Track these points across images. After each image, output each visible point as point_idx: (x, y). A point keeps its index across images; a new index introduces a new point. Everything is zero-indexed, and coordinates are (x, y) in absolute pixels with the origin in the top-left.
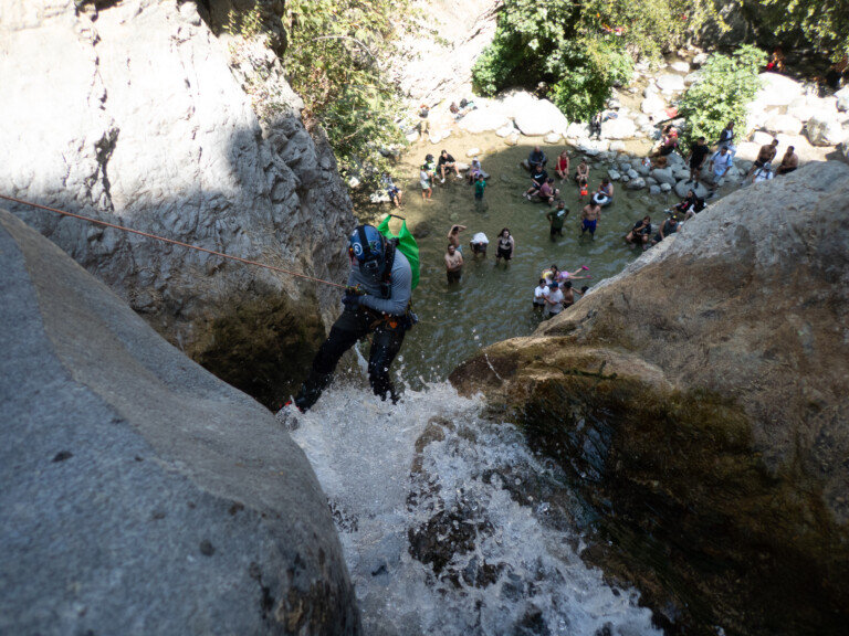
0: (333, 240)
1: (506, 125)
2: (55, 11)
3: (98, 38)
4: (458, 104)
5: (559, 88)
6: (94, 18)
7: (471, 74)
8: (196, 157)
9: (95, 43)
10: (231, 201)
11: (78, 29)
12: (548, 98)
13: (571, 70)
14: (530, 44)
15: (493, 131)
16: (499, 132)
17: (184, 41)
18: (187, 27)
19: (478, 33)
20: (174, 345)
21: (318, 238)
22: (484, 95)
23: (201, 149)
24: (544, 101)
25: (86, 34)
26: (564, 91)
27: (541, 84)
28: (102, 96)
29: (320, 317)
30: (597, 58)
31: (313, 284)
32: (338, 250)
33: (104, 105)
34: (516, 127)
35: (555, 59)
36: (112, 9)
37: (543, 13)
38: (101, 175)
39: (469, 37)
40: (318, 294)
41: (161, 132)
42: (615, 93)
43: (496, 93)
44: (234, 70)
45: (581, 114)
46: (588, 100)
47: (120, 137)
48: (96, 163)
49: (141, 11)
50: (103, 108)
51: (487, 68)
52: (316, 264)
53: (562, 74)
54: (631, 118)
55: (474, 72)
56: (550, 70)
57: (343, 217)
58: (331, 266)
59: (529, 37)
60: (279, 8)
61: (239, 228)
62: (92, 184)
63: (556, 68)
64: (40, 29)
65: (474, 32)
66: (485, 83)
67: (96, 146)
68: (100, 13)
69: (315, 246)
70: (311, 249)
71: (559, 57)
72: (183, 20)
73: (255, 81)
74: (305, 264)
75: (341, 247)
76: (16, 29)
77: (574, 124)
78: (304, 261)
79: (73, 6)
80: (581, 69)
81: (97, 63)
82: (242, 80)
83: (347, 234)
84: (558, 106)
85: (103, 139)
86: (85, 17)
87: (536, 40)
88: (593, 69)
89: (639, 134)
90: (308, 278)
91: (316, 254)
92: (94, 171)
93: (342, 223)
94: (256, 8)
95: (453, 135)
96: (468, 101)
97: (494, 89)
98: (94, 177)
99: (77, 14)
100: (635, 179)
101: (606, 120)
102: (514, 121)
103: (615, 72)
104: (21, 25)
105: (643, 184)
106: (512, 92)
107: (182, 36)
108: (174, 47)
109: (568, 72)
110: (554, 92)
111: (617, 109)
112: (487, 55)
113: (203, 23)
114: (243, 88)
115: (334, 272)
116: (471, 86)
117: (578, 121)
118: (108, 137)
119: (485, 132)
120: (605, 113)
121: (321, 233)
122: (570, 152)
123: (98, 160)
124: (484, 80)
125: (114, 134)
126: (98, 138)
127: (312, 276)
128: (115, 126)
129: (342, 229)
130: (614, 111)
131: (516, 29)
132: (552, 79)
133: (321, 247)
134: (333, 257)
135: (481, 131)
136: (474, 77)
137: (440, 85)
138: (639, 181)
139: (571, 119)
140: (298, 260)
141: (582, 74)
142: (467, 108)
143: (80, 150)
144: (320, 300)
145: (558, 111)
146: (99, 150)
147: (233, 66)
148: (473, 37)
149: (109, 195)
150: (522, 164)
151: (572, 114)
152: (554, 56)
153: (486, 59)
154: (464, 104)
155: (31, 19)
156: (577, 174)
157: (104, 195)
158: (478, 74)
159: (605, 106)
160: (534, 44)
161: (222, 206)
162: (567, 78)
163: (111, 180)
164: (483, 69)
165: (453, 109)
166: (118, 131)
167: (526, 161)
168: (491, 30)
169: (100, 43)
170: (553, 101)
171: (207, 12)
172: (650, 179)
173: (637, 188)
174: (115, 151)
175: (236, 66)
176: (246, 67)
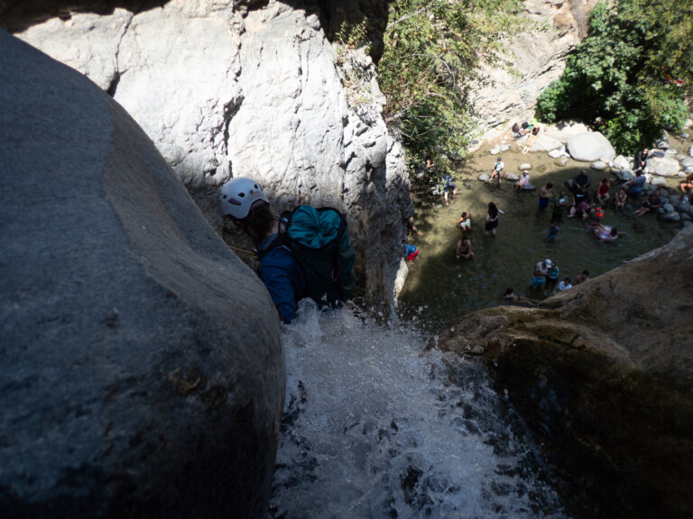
0: (388, 213)
1: (559, 149)
2: (218, 7)
3: (244, 30)
4: (520, 125)
5: (613, 125)
6: (245, 16)
7: (536, 102)
8: (294, 126)
9: (241, 33)
10: (313, 164)
11: (232, 22)
12: (601, 131)
13: (628, 110)
14: (594, 85)
15: (546, 152)
16: (551, 153)
17: (305, 40)
18: (308, 29)
19: (549, 69)
20: (247, 263)
21: (377, 208)
22: (545, 121)
23: (299, 122)
24: (598, 133)
25: (237, 26)
26: (618, 128)
27: (598, 119)
28: (237, 71)
29: (364, 269)
30: (653, 103)
31: (364, 242)
32: (391, 221)
33: (238, 78)
34: (567, 151)
35: (614, 99)
36: (259, 11)
37: (611, 60)
38: (224, 128)
39: (540, 72)
40: (367, 252)
41: (274, 103)
42: (666, 135)
43: (554, 121)
44: (338, 67)
45: (629, 149)
46: (638, 138)
47: (244, 102)
48: (222, 119)
49: (278, 14)
50: (236, 80)
51: (551, 99)
52: (371, 228)
53: (618, 113)
54: (676, 159)
55: (539, 101)
56: (608, 108)
57: (401, 196)
58: (383, 233)
59: (593, 80)
60: (382, 25)
61: (315, 186)
62: (217, 133)
63: (614, 108)
64: (207, 19)
65: (546, 68)
66: (547, 111)
67: (225, 107)
68: (250, 13)
69: (372, 214)
70: (369, 215)
71: (618, 98)
72: (308, 24)
73: (352, 78)
74: (361, 225)
75: (395, 220)
76: (191, 17)
77: (621, 157)
78: (361, 223)
79: (231, 5)
80: (637, 111)
81: (240, 47)
82: (342, 75)
83: (402, 211)
84: (610, 139)
85: (231, 102)
86: (238, 14)
87: (599, 82)
88: (648, 112)
89: (682, 174)
90: (361, 237)
91: (371, 220)
92: (220, 124)
93: (399, 201)
94: (364, 22)
95: (510, 150)
96: (530, 124)
97: (554, 117)
98: (219, 128)
99: (234, 11)
100: (671, 212)
101: (652, 157)
102: (566, 146)
103: (667, 117)
104: (194, 15)
105: (678, 218)
106: (571, 122)
107: (305, 36)
108: (297, 44)
109: (624, 111)
110: (607, 127)
111: (665, 149)
112: (553, 89)
113: (322, 30)
114: (342, 81)
115: (385, 238)
116: (534, 112)
117: (626, 155)
118: (235, 101)
119: (539, 151)
120: (653, 151)
121: (380, 205)
122: (612, 179)
123: (224, 116)
124: (546, 109)
125: (240, 100)
126: (228, 100)
127: (365, 236)
128: (241, 94)
129: (398, 205)
130: (661, 151)
131: (584, 71)
132: (609, 115)
133: (377, 216)
134: (387, 226)
135: (535, 150)
136: (538, 104)
137: (507, 108)
138: (674, 215)
139: (618, 152)
140: (356, 221)
141: (638, 115)
142: (527, 130)
143: (213, 107)
144: (369, 258)
145: (609, 143)
146: (227, 109)
147: (338, 64)
148: (543, 73)
149: (226, 144)
150: (566, 184)
151: (620, 147)
152: (614, 96)
153: (552, 91)
154: (525, 126)
155: (202, 10)
156: (615, 200)
157: (223, 142)
158: (542, 103)
159: (654, 145)
160: (597, 86)
161: (306, 167)
162: (622, 116)
163: (230, 132)
164: (547, 100)
165: (515, 129)
166: (243, 98)
167: (571, 182)
168: (560, 69)
169: (245, 34)
170: (605, 134)
171: (326, 21)
172: (685, 215)
173: (671, 221)
174: (238, 112)
175: (339, 64)
176: (347, 66)
